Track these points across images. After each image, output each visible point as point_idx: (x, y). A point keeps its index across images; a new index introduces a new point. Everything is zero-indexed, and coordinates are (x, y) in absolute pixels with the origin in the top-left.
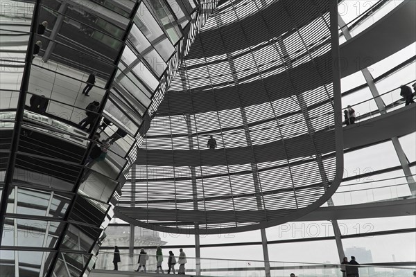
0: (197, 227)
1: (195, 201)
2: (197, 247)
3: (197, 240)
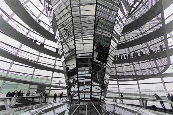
0: (118, 80)
1: (117, 73)
2: (118, 85)
3: (118, 83)
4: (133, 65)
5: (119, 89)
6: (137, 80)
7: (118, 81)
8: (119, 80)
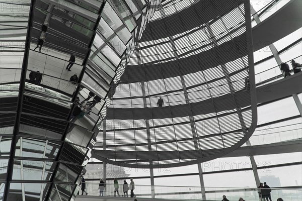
0: (151, 163)
1: (149, 144)
2: (152, 177)
3: (152, 172)
4: (192, 122)
5: (153, 190)
6: (198, 162)
7: (151, 167)
8: (154, 163)
